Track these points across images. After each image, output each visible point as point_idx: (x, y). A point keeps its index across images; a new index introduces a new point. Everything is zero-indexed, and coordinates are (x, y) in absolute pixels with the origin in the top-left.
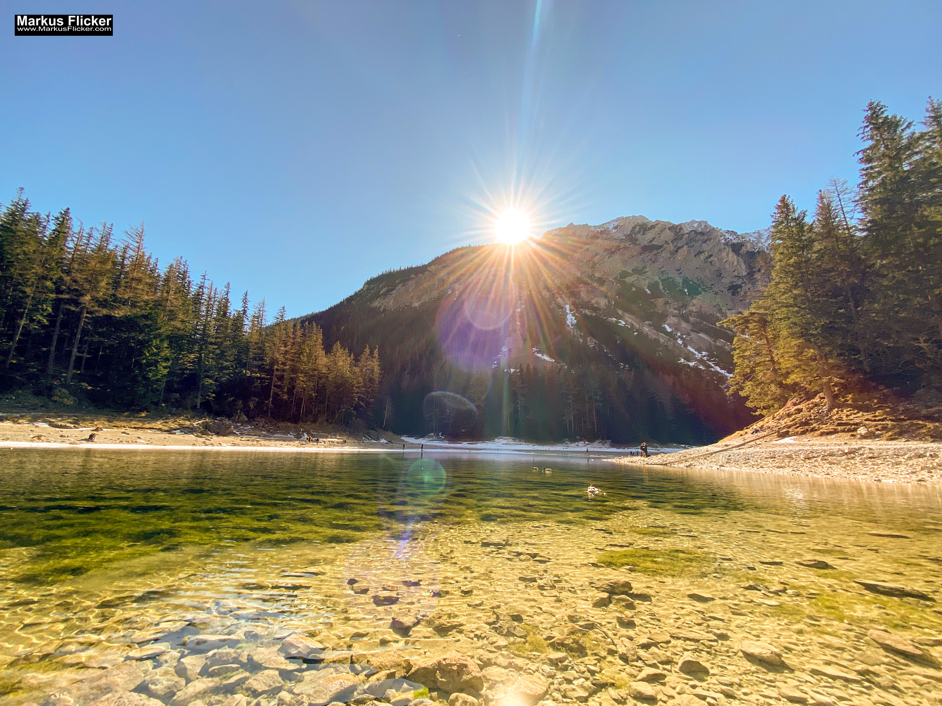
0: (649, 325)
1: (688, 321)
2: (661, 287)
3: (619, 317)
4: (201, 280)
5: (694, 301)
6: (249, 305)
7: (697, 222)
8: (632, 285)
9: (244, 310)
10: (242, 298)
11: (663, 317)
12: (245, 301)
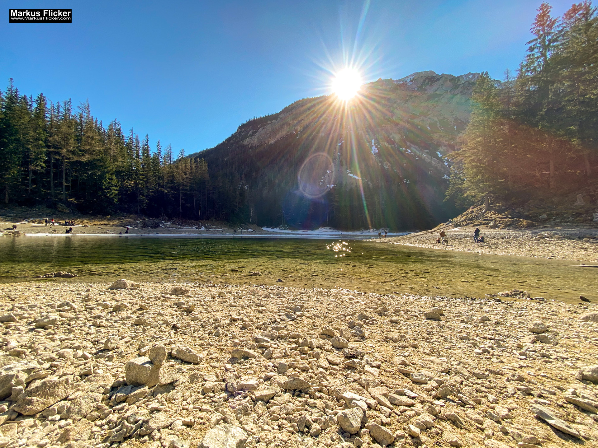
0: (427, 153)
2: (438, 125)
3: (408, 147)
4: (131, 134)
5: (460, 135)
6: (162, 149)
7: (472, 74)
8: (418, 124)
9: (159, 152)
10: (157, 144)
11: (437, 146)
12: (159, 146)
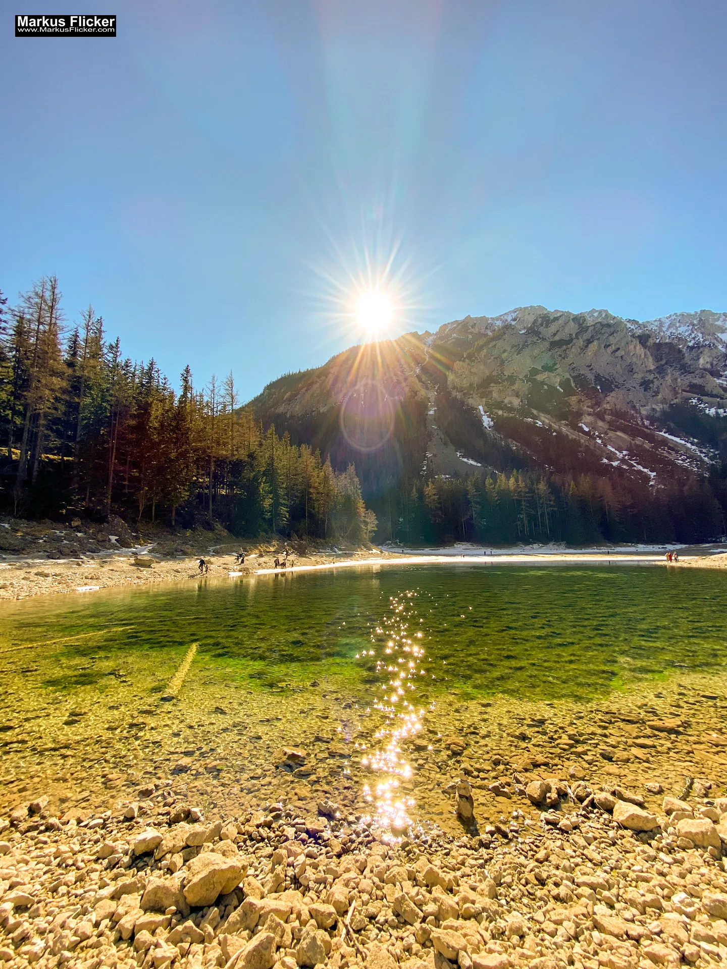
0: (566, 425)
1: (603, 420)
2: (573, 385)
3: (535, 417)
5: (608, 399)
7: (597, 311)
8: (543, 383)
11: (579, 415)
